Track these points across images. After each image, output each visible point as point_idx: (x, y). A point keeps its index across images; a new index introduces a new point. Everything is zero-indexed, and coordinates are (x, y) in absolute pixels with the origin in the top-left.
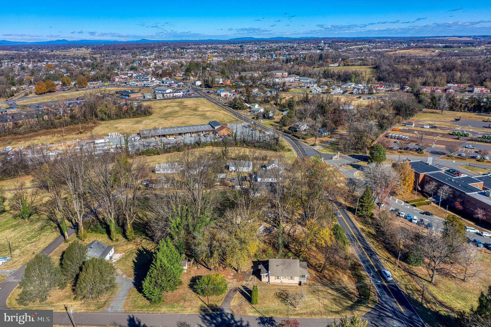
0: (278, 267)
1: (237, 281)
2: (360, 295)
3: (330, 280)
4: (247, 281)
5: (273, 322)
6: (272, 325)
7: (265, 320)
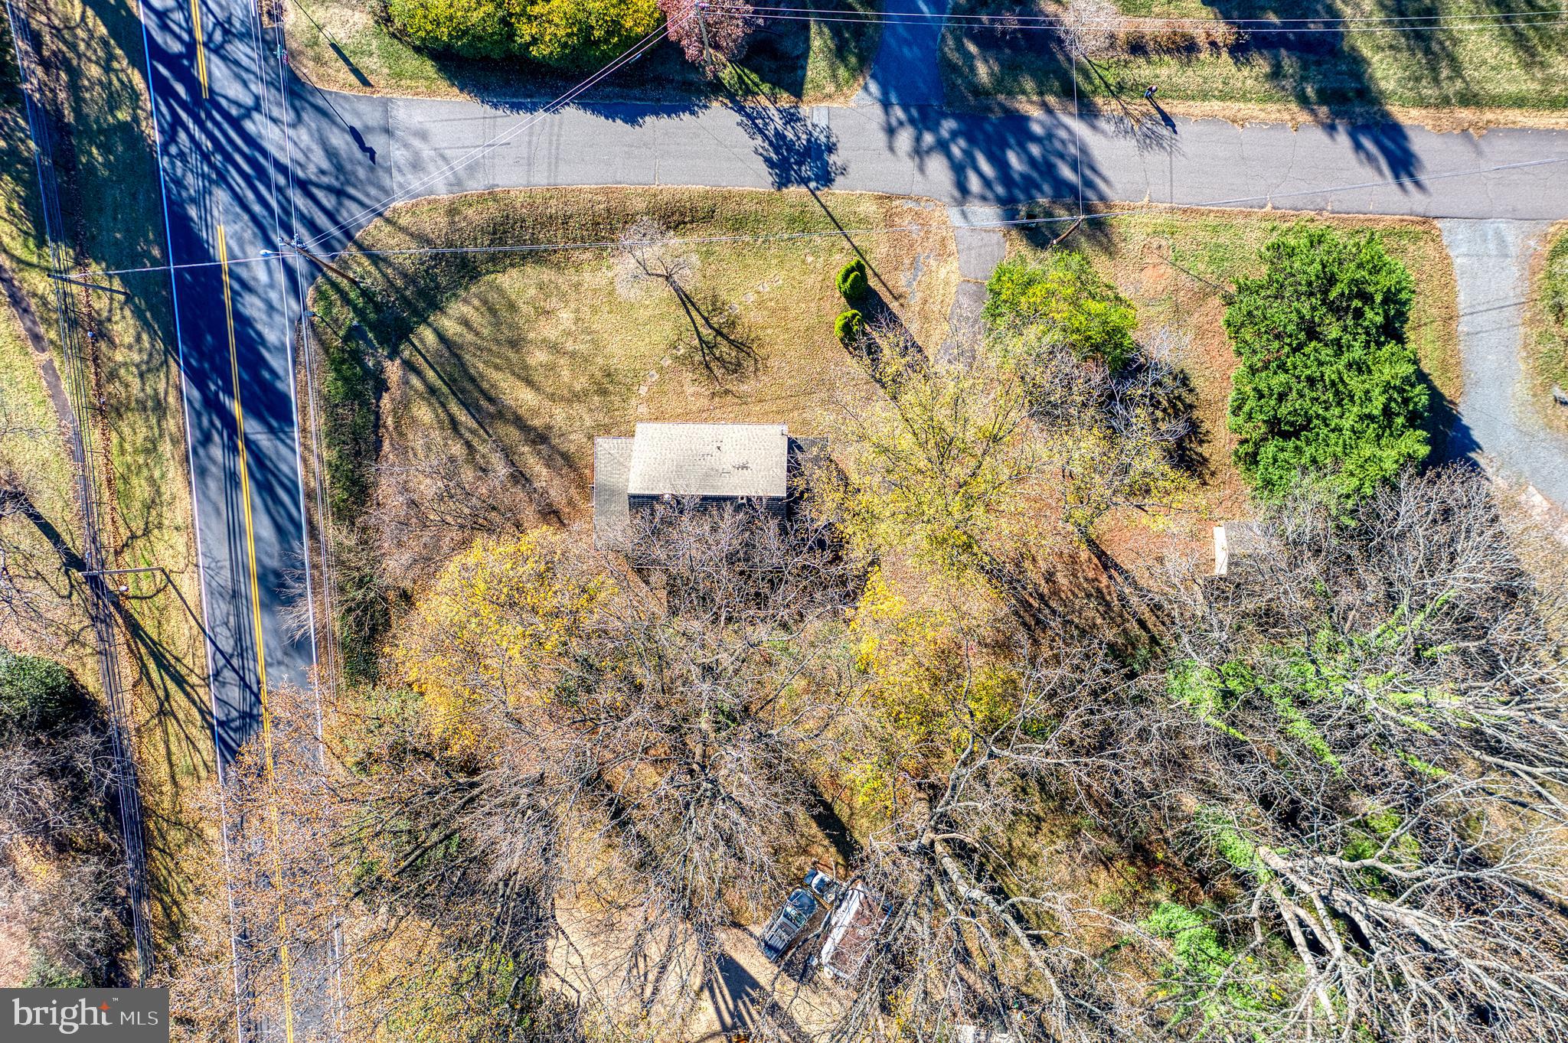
0: (738, 463)
5: (774, 157)
6: (779, 142)
7: (806, 171)
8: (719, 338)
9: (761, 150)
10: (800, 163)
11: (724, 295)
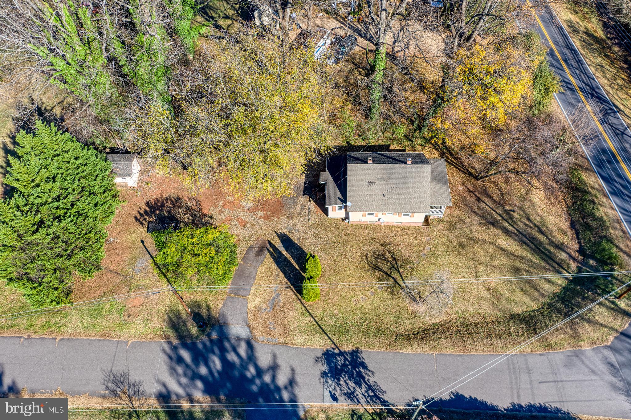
0: (373, 186)
1: (266, 218)
2: (581, 251)
3: (501, 204)
4: (290, 217)
5: (362, 370)
6: (359, 379)
7: (340, 361)
8: (389, 272)
9: (370, 374)
10: (344, 365)
11: (386, 295)
